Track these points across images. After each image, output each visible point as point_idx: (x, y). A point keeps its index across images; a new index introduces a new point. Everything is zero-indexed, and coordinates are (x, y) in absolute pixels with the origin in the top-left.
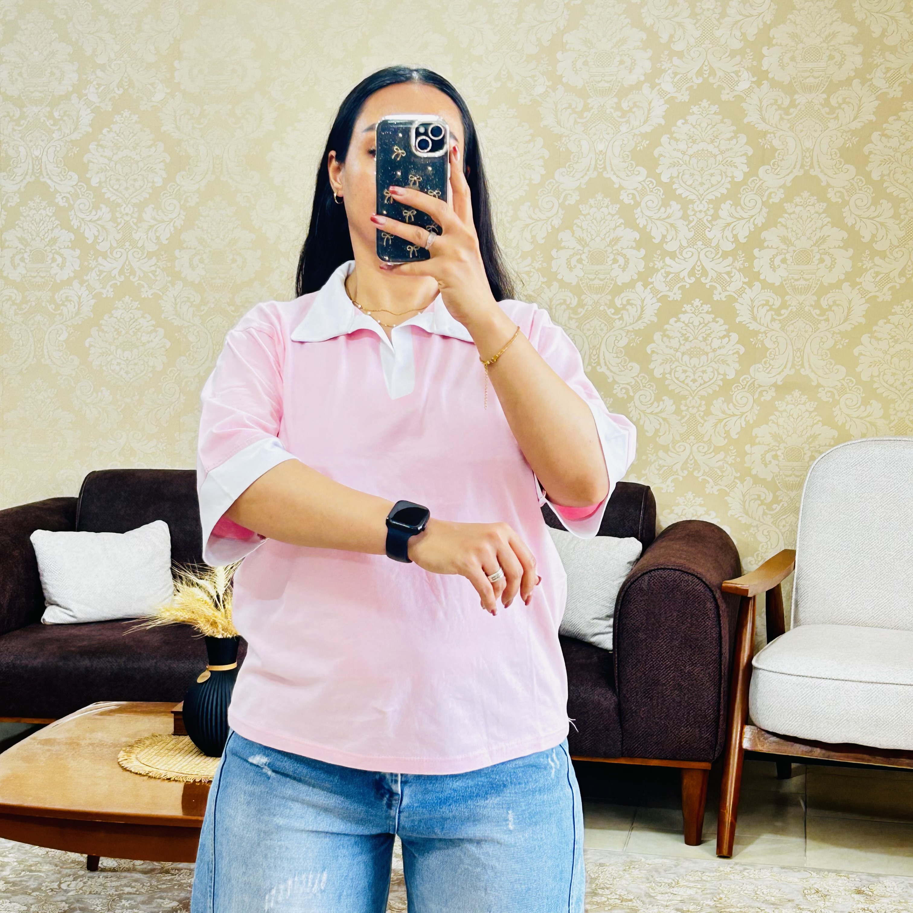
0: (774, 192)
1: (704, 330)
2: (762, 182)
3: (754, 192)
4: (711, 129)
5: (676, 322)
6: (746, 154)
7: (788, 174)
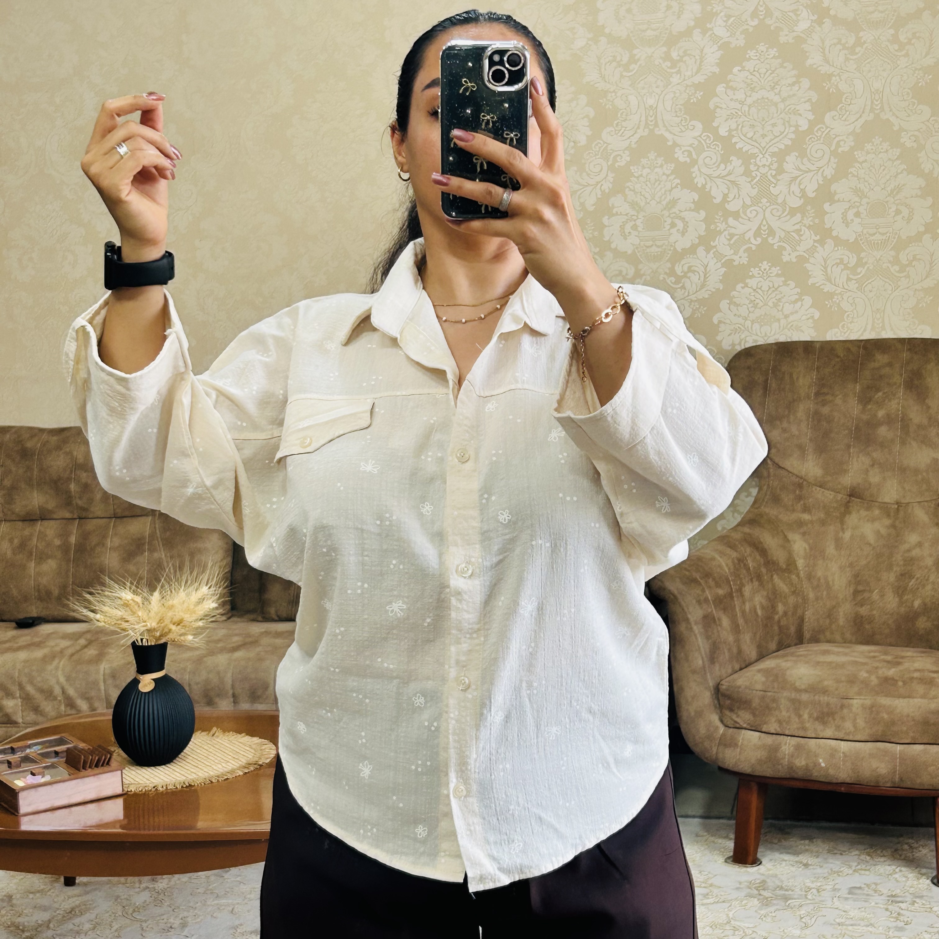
0: (842, 140)
1: (773, 295)
2: (828, 129)
3: (822, 141)
4: (771, 74)
5: (743, 288)
6: (809, 100)
7: (857, 120)
